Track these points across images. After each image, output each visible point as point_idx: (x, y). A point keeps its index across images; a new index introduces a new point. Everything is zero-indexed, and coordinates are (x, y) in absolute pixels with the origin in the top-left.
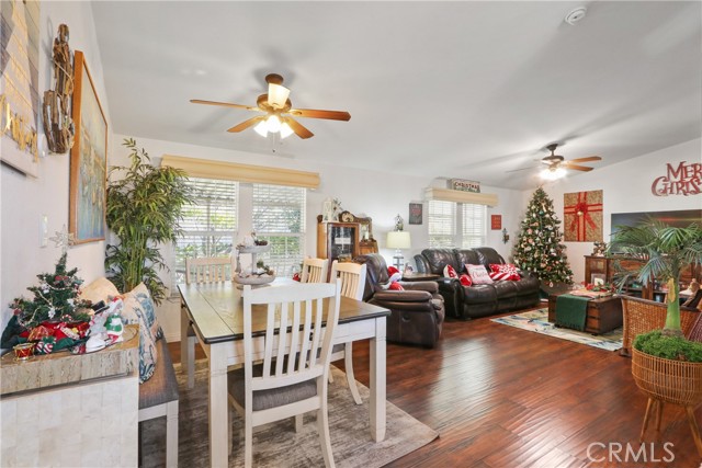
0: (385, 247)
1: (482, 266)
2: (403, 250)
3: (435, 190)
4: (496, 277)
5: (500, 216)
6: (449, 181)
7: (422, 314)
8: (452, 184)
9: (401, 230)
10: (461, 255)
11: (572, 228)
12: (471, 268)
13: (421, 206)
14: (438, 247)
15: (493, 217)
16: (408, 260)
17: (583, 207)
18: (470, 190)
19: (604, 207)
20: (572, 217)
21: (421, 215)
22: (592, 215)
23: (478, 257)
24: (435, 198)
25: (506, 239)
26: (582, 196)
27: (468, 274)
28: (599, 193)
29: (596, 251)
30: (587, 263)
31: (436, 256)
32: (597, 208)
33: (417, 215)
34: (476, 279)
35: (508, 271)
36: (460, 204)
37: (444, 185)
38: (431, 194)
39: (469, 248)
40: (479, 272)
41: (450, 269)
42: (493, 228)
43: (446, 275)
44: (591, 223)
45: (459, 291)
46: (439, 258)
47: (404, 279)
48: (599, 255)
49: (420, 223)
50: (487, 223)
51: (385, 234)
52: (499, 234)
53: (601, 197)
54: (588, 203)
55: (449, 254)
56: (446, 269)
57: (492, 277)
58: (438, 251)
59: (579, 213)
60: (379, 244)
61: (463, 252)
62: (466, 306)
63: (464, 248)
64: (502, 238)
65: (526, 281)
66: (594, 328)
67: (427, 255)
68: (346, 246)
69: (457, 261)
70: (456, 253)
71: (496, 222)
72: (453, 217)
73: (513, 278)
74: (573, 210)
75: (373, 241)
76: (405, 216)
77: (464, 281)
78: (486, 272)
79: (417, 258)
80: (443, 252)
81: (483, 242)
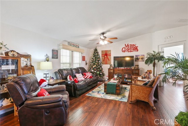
0: (39, 69)
1: (81, 74)
2: (48, 70)
3: (63, 45)
4: (85, 77)
5: (85, 57)
6: (69, 43)
7: (58, 109)
8: (70, 44)
9: (48, 61)
10: (73, 70)
11: (104, 61)
12: (77, 75)
13: (57, 51)
14: (65, 68)
15: (83, 57)
16: (51, 75)
17: (106, 55)
18: (76, 47)
19: (111, 55)
20: (103, 57)
21: (57, 55)
22: (109, 57)
23: (79, 71)
24: (63, 48)
25: (86, 64)
26: (106, 51)
27: (76, 78)
28: (110, 51)
29: (110, 67)
30: (109, 71)
31: (64, 72)
32: (110, 55)
33: (55, 55)
34: (79, 79)
35: (89, 75)
36: (72, 51)
37: (67, 44)
38: (62, 47)
39: (76, 68)
40: (80, 76)
41: (70, 77)
42: (83, 60)
43: (69, 79)
44: (108, 59)
45: (74, 86)
46: (65, 72)
47: (49, 85)
48: (111, 68)
49: (57, 58)
50: (81, 59)
51: (39, 63)
52: (84, 62)
53: (110, 52)
54: (108, 53)
55: (69, 70)
56: (68, 77)
57: (84, 77)
58: (65, 70)
59: (106, 56)
60: (35, 68)
61: (74, 69)
62: (77, 92)
63: (74, 68)
64: (85, 63)
65: (94, 78)
66: (118, 93)
67: (60, 71)
68: (12, 70)
69: (72, 73)
70: (71, 70)
71: (84, 59)
72: (70, 56)
73: (91, 77)
74: (104, 55)
75: (32, 66)
76: (50, 55)
77: (75, 80)
78: (82, 76)
79: (55, 73)
80: (67, 70)
81: (80, 65)
